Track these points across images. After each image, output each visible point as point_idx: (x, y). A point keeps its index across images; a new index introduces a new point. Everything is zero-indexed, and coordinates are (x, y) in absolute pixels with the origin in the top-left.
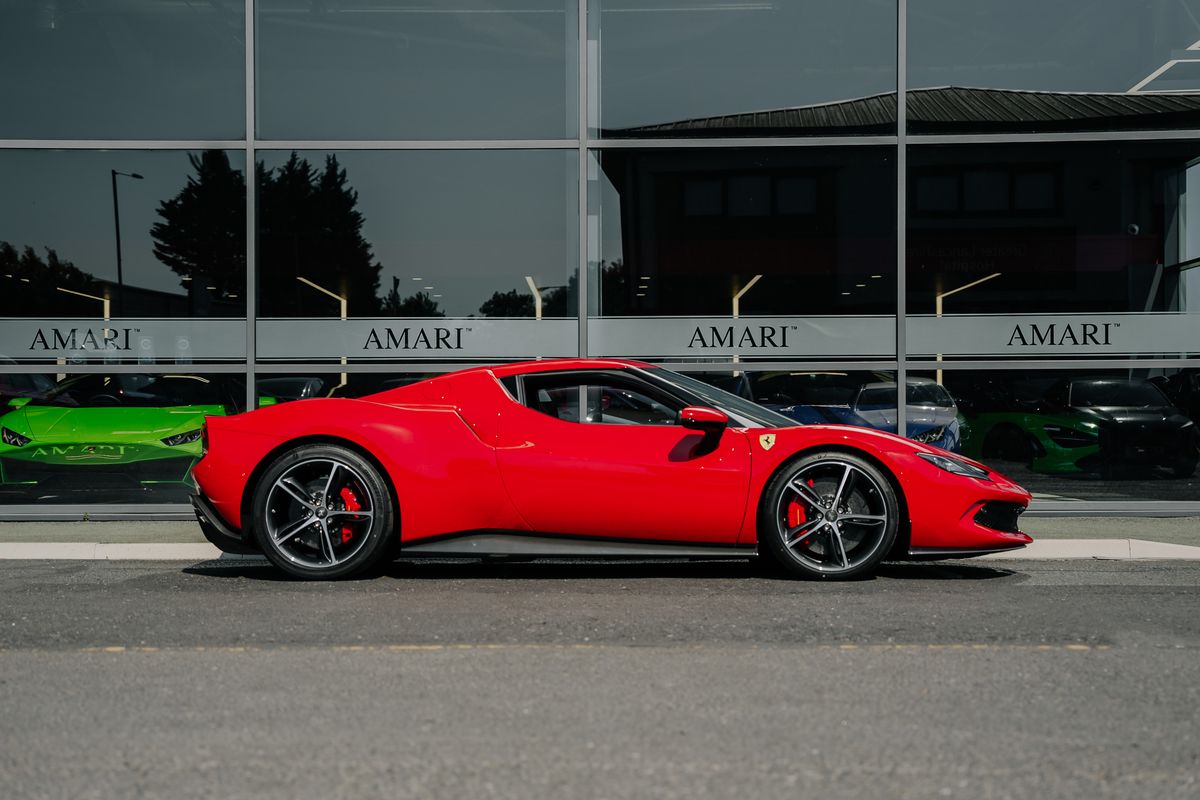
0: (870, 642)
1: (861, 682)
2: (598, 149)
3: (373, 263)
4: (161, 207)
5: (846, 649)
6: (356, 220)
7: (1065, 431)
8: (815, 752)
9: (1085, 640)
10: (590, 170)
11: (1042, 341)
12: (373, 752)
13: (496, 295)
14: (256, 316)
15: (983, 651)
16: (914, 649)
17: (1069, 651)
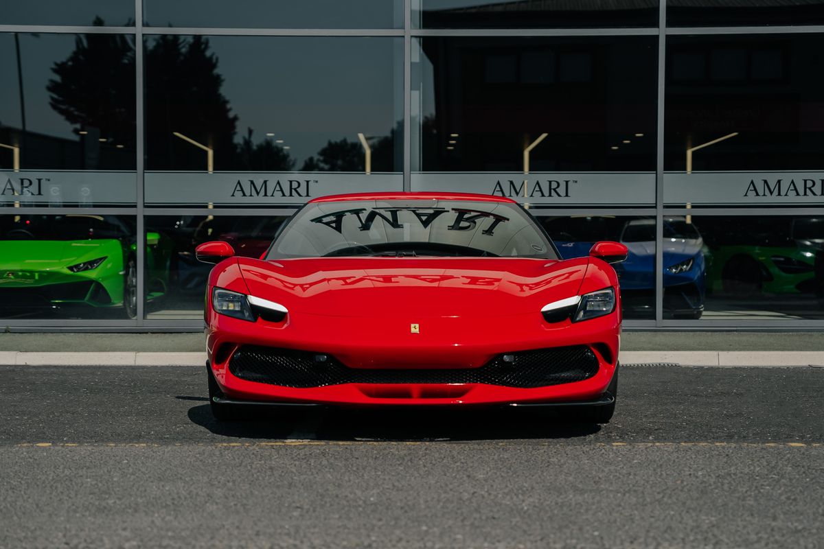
0: (635, 441)
1: (630, 474)
2: (420, 37)
3: (231, 115)
4: (54, 66)
5: (617, 446)
6: (217, 81)
7: (788, 261)
8: (596, 533)
9: (802, 439)
10: (413, 54)
11: (771, 193)
12: (258, 534)
13: (330, 144)
14: (144, 169)
15: (723, 448)
16: (670, 446)
17: (791, 448)
